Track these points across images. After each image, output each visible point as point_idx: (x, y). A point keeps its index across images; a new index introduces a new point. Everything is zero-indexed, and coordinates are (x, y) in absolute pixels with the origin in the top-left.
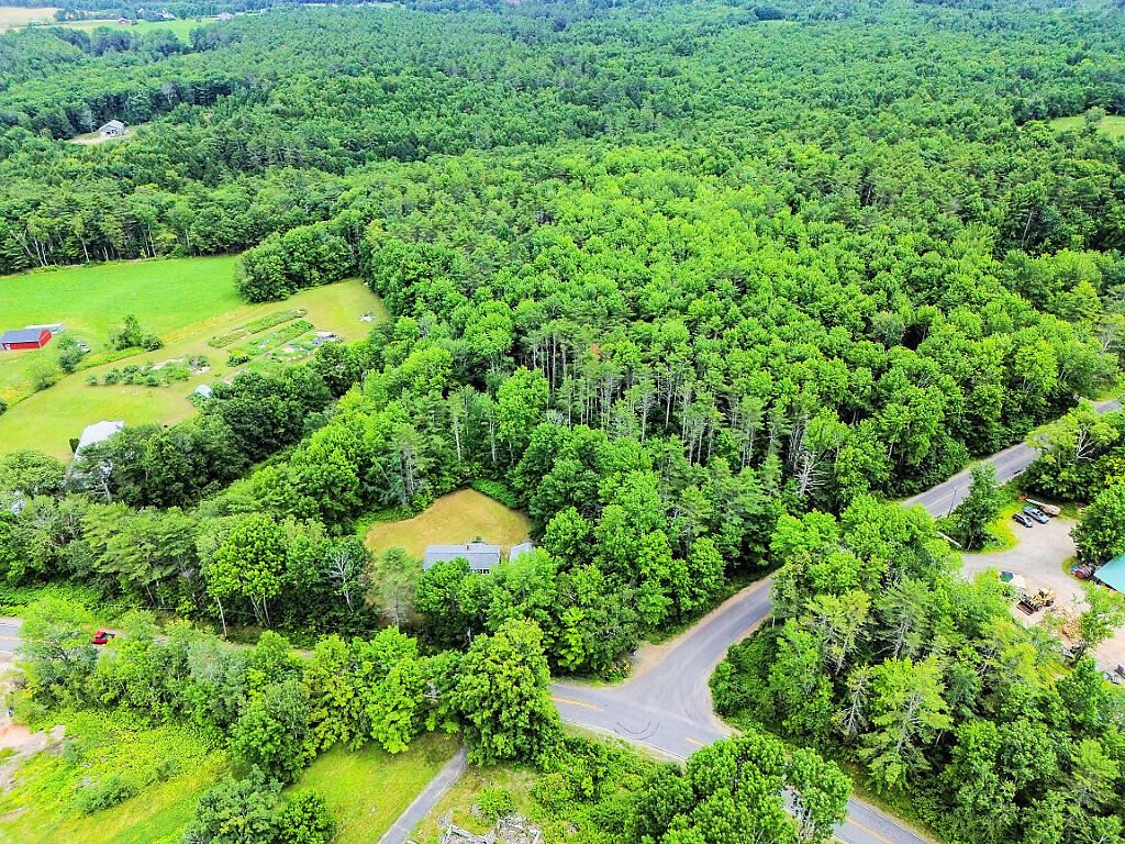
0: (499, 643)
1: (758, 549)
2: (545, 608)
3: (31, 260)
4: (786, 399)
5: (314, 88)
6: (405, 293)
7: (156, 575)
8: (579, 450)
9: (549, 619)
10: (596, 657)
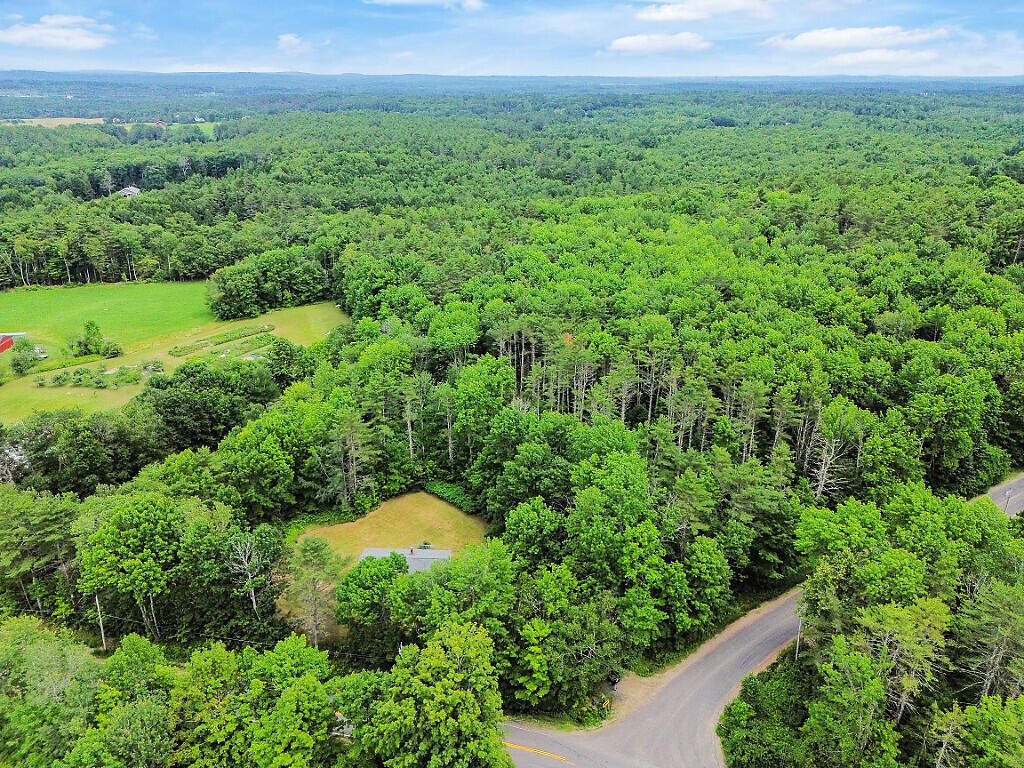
0: (433, 656)
1: (772, 557)
2: (500, 618)
3: (13, 279)
4: (792, 386)
5: (314, 160)
6: (370, 300)
7: (25, 566)
8: (548, 434)
9: (505, 632)
10: (566, 687)
